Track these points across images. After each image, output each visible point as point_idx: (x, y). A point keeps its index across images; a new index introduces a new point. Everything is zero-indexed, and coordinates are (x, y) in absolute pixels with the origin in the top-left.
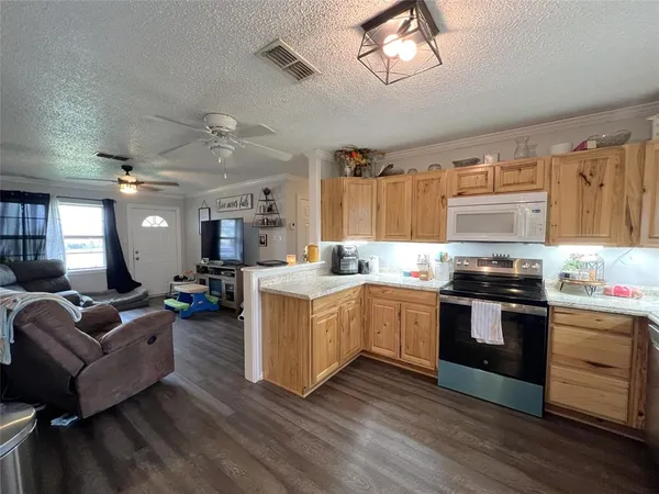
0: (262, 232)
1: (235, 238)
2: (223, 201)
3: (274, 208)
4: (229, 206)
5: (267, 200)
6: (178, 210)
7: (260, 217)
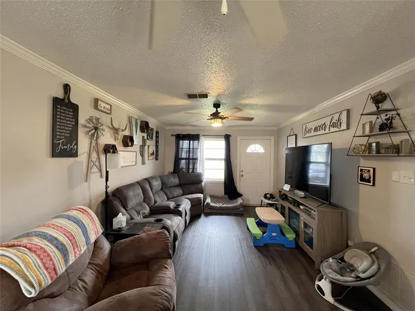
0: (366, 164)
1: (326, 163)
2: (309, 126)
3: (396, 122)
4: (316, 129)
5: (378, 112)
6: (272, 138)
7: (364, 141)
